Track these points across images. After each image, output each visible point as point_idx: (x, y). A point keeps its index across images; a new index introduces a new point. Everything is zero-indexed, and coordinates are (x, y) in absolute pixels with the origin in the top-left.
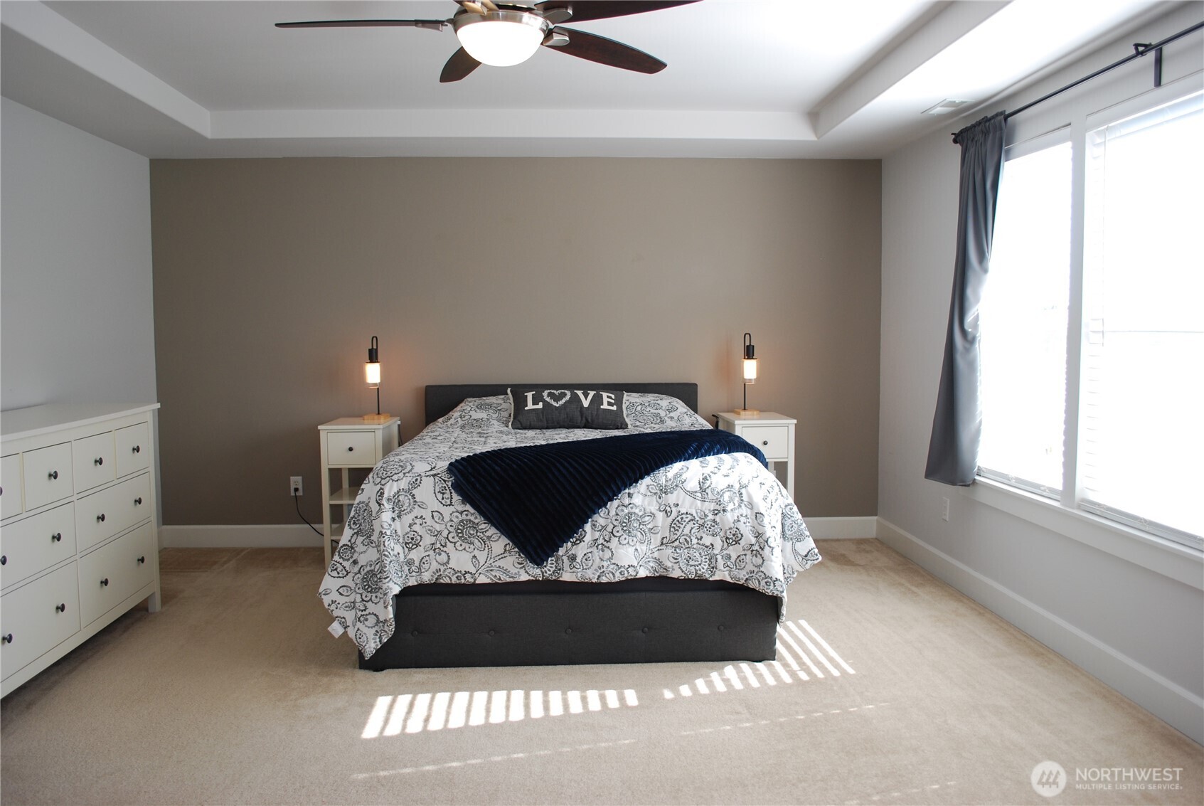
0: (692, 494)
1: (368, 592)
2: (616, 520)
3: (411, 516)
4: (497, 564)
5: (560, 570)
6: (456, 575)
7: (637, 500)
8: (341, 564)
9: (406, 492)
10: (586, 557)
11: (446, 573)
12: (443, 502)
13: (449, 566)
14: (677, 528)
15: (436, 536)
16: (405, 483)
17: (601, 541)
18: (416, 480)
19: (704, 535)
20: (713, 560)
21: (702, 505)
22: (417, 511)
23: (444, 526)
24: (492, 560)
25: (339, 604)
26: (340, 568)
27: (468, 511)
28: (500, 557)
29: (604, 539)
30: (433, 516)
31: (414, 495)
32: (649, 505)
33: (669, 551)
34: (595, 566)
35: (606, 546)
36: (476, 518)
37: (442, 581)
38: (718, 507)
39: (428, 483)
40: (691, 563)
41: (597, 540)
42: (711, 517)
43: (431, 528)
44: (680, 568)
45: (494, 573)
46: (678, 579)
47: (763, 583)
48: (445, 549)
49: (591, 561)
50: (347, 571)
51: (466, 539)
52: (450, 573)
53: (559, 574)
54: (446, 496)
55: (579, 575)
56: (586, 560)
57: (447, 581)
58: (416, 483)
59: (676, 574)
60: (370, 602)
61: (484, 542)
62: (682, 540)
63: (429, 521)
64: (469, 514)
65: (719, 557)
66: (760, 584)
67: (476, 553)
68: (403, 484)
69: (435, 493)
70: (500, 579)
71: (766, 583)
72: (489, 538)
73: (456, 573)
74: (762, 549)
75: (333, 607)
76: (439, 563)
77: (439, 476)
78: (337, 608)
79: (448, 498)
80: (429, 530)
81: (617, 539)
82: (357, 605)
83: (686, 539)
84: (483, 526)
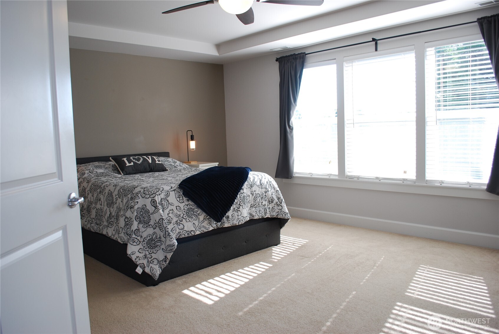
0: (258, 186)
1: (151, 249)
2: (240, 199)
3: (168, 210)
4: (202, 225)
5: (223, 223)
6: (187, 233)
7: (245, 191)
8: (137, 238)
9: (164, 199)
10: (232, 216)
11: (183, 233)
12: (180, 201)
13: (184, 229)
14: (256, 200)
15: (178, 217)
16: (163, 195)
17: (236, 209)
18: (167, 193)
19: (263, 201)
20: (266, 210)
21: (262, 190)
22: (170, 207)
23: (181, 212)
24: (200, 224)
25: (140, 257)
26: (136, 241)
27: (190, 204)
28: (203, 222)
29: (237, 207)
30: (177, 208)
31: (168, 200)
32: (248, 192)
33: (254, 209)
34: (236, 219)
35: (238, 210)
36: (193, 206)
37: (181, 237)
38: (266, 190)
39: (172, 194)
40: (261, 212)
41: (235, 208)
42: (264, 194)
43: (176, 214)
44: (258, 215)
45: (201, 229)
46: (257, 219)
47: (284, 215)
48: (182, 222)
49: (234, 217)
50: (140, 241)
51: (190, 216)
52: (184, 233)
53: (223, 224)
54: (181, 199)
55: (231, 224)
56: (233, 217)
57: (183, 236)
58: (168, 195)
59: (256, 217)
60: (153, 253)
61: (197, 216)
62: (257, 204)
63: (175, 211)
64: (190, 206)
65: (267, 209)
66: (283, 216)
67: (194, 222)
68: (163, 196)
69: (176, 198)
70: (204, 231)
71: (285, 215)
72: (198, 214)
73: (187, 232)
74: (281, 203)
75: (137, 260)
76: (180, 229)
77: (176, 190)
78: (139, 260)
79: (182, 200)
80: (175, 215)
81: (242, 207)
82: (148, 256)
83: (258, 204)
84: (196, 209)
